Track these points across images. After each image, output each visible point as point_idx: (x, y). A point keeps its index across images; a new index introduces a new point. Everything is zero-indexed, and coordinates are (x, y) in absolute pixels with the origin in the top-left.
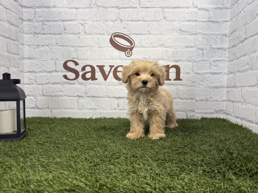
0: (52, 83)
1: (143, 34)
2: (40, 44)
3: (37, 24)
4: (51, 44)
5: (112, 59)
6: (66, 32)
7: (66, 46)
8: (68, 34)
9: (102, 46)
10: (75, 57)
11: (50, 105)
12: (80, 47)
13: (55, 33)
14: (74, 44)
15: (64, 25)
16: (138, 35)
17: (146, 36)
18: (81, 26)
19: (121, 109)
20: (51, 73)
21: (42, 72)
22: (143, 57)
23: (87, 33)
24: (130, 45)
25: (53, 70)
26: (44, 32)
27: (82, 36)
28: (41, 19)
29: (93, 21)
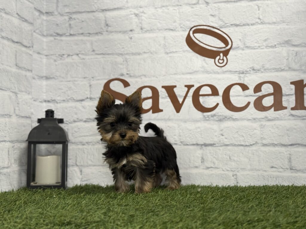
0: (84, 120)
1: (248, 25)
2: (64, 52)
3: (60, 19)
4: (83, 52)
5: (190, 73)
6: (110, 29)
7: (108, 54)
8: (113, 33)
9: (171, 50)
10: (125, 72)
11: (78, 160)
12: (133, 54)
13: (90, 32)
14: (123, 50)
15: (105, 17)
16: (239, 27)
17: (254, 27)
18: (134, 17)
19: (208, 168)
20: (83, 102)
21: (68, 101)
22: (250, 67)
23: (145, 30)
24: (224, 46)
25: (86, 97)
26: (72, 33)
27: (136, 35)
28: (67, 10)
29: (156, 8)
